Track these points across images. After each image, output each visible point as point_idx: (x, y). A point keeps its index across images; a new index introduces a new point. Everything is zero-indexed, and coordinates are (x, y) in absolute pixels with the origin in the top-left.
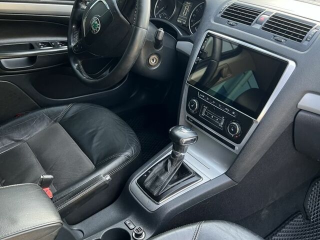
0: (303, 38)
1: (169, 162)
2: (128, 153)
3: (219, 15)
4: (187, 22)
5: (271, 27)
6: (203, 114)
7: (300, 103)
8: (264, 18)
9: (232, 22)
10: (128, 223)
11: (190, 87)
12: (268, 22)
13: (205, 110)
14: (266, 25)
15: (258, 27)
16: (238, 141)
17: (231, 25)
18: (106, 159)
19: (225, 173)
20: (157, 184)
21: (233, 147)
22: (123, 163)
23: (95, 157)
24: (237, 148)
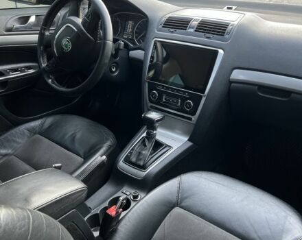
0: (224, 33)
1: (146, 140)
2: (108, 143)
3: (160, 27)
4: (133, 37)
5: (201, 29)
6: (164, 100)
7: (231, 77)
8: (195, 23)
9: (172, 30)
10: (124, 191)
11: (149, 83)
12: (198, 26)
13: (164, 97)
14: (197, 28)
15: (192, 30)
16: (194, 114)
17: (172, 32)
18: (92, 152)
19: (188, 140)
20: (141, 157)
21: (190, 119)
22: (107, 150)
23: (81, 153)
24: (193, 119)
